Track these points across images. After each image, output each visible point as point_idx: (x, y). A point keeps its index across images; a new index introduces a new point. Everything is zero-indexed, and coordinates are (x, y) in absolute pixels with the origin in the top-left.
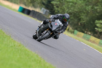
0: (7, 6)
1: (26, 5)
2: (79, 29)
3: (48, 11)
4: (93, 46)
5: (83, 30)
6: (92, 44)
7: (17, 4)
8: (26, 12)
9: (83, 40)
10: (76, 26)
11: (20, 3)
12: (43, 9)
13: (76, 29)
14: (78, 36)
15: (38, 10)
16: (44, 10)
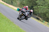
0: (12, 8)
1: (20, 8)
2: (45, 20)
5: (48, 21)
7: (16, 7)
9: (47, 25)
10: (44, 19)
11: (18, 7)
13: (44, 20)
14: (45, 23)
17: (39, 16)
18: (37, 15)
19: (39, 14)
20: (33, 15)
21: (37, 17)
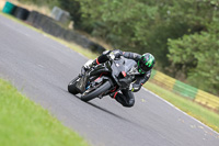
3: (67, 14)
4: (161, 94)
6: (159, 88)
8: (19, 13)
12: (55, 8)
15: (44, 10)
16: (57, 11)
17: (101, 36)
18: (95, 32)
19: (103, 28)
20: (78, 32)
21: (94, 40)
